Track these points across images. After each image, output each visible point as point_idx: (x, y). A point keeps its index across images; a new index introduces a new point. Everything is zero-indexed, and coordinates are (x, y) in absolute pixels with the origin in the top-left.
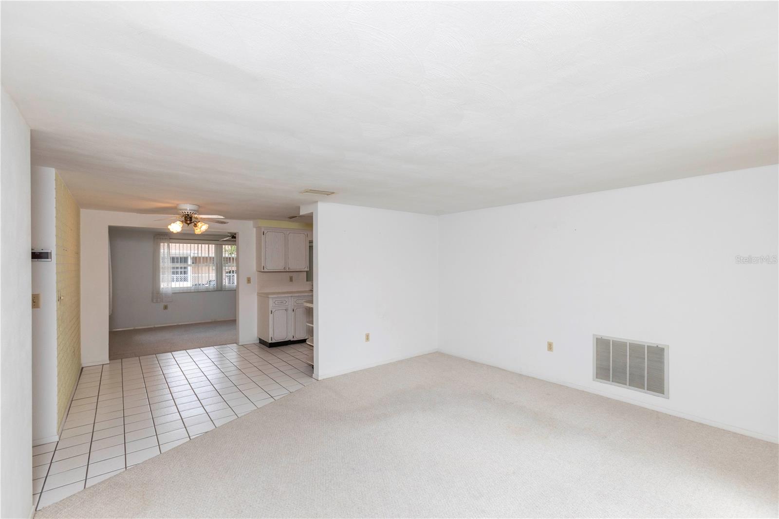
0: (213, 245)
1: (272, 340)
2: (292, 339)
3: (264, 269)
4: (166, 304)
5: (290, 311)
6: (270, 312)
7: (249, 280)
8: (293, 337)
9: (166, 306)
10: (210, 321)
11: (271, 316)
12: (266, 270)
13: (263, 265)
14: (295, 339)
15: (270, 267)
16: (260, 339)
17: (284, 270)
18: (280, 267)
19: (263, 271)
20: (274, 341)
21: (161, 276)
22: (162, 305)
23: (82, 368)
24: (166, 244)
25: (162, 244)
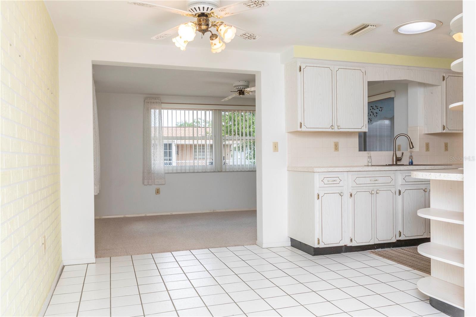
0: (211, 112)
1: (319, 243)
2: (349, 244)
3: (301, 127)
4: (158, 187)
5: (346, 195)
6: (316, 197)
7: (276, 147)
8: (351, 240)
9: (158, 190)
10: (208, 211)
11: (317, 203)
12: (304, 129)
13: (299, 121)
14: (354, 244)
15: (311, 125)
16: (292, 240)
17: (330, 130)
18: (324, 125)
19: (299, 129)
20: (322, 246)
21: (152, 151)
22: (153, 188)
23: (64, 266)
24: (157, 111)
25: (153, 111)
